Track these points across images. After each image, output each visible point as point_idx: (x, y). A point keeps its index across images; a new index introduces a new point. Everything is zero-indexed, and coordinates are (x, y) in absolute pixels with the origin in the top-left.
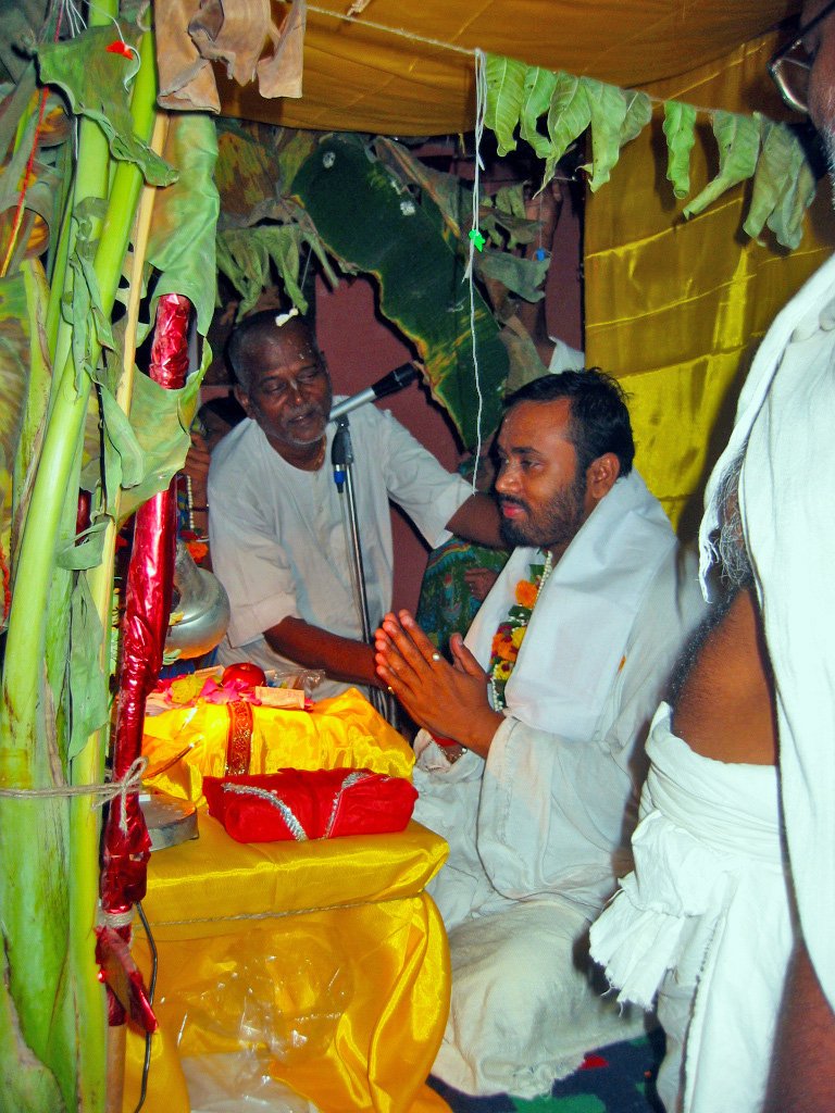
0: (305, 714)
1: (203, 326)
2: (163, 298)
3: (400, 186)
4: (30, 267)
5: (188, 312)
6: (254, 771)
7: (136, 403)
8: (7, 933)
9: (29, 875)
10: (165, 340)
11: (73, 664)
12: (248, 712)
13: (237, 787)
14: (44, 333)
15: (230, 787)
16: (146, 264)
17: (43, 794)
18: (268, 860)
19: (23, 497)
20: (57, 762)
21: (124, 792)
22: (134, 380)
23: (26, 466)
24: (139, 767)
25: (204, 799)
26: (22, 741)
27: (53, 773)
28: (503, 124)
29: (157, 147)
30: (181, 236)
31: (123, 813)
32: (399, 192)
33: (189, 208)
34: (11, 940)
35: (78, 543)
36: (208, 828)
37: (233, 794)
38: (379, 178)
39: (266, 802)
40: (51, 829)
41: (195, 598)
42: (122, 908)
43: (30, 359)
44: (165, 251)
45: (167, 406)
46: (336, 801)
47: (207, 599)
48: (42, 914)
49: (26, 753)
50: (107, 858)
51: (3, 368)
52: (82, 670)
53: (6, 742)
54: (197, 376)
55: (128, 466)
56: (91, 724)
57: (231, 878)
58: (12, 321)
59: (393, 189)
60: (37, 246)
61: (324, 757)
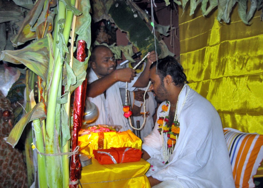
1: (89, 47)
2: (79, 41)
3: (134, 10)
4: (49, 35)
5: (85, 44)
6: (105, 148)
7: (74, 65)
8: (49, 186)
9: (53, 173)
10: (80, 51)
11: (62, 125)
12: (103, 134)
13: (100, 152)
14: (52, 50)
15: (99, 152)
16: (75, 33)
17: (56, 155)
18: (108, 168)
19: (49, 88)
20: (59, 148)
21: (74, 154)
22: (73, 60)
23: (49, 81)
24: (77, 148)
25: (93, 155)
26: (51, 143)
27: (58, 150)
29: (76, 6)
30: (83, 26)
31: (74, 159)
32: (133, 12)
33: (84, 20)
35: (62, 98)
36: (94, 161)
37: (99, 154)
38: (129, 9)
39: (107, 155)
40: (58, 162)
41: (90, 109)
42: (75, 180)
43: (50, 56)
44: (79, 30)
45: (81, 65)
46: (123, 155)
48: (57, 182)
49: (52, 146)
50: (71, 169)
51: (43, 59)
52: (64, 126)
53: (47, 143)
54: (87, 59)
55: (72, 80)
56: (67, 139)
57: (100, 173)
58: (45, 48)
59: (132, 11)
60: (50, 30)
61: (121, 144)
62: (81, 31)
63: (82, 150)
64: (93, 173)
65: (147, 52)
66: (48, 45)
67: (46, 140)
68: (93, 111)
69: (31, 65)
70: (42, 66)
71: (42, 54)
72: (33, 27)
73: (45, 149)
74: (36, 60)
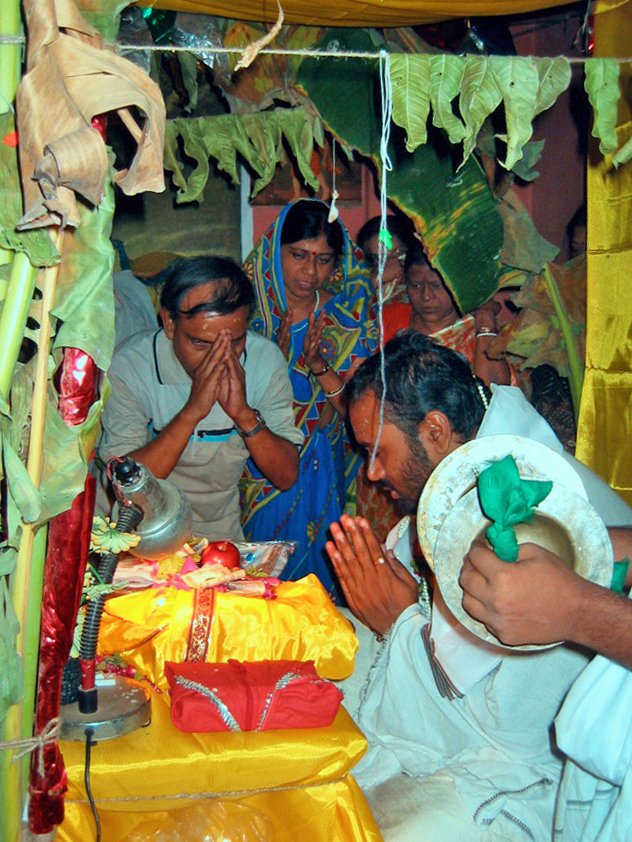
0: (263, 602)
1: (104, 365)
6: (210, 658)
12: (210, 602)
13: (187, 681)
15: (180, 680)
16: (52, 314)
21: (42, 744)
24: (53, 726)
25: (166, 679)
28: (416, 117)
30: (80, 288)
31: (41, 761)
33: (88, 261)
37: (181, 687)
39: (207, 699)
41: (157, 514)
44: (65, 304)
46: (268, 701)
47: (169, 513)
54: (96, 408)
56: (11, 699)
61: (276, 644)
63: (132, 651)
65: (455, 233)
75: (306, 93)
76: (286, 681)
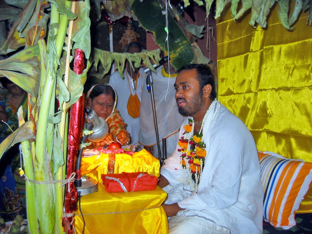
1: (88, 57)
2: (76, 50)
3: (162, 6)
4: (41, 42)
5: (83, 54)
6: (115, 173)
7: (70, 78)
8: (39, 219)
9: (44, 204)
10: (77, 61)
11: (54, 149)
12: (114, 156)
13: (109, 177)
14: (45, 60)
15: (107, 177)
16: (71, 40)
17: (47, 183)
18: (116, 197)
20: (51, 174)
21: (69, 182)
22: (69, 72)
23: (41, 96)
24: (73, 175)
26: (40, 169)
27: (50, 177)
29: (73, 10)
30: (80, 32)
31: (69, 187)
32: (162, 8)
33: (82, 24)
34: (40, 220)
35: (55, 116)
36: (101, 188)
37: (108, 179)
38: (156, 4)
39: (116, 182)
40: (50, 192)
41: (98, 126)
42: (70, 212)
43: (41, 67)
44: (76, 37)
45: (78, 79)
46: (135, 182)
47: (101, 126)
48: (47, 214)
49: (42, 172)
50: (66, 199)
51: (33, 70)
52: (57, 150)
53: (36, 169)
54: (86, 71)
55: (65, 97)
56: (60, 164)
57: (106, 202)
58: (35, 58)
59: (160, 7)
60: (43, 36)
61: (135, 168)
62: (78, 38)
63: (90, 173)
64: (98, 202)
65: (178, 56)
66: (39, 53)
67: (35, 165)
68: (102, 128)
69: (16, 78)
70: (30, 79)
71: (32, 65)
72: (22, 32)
73: (34, 175)
74: (25, 72)
75: (134, 13)
76: (140, 176)
